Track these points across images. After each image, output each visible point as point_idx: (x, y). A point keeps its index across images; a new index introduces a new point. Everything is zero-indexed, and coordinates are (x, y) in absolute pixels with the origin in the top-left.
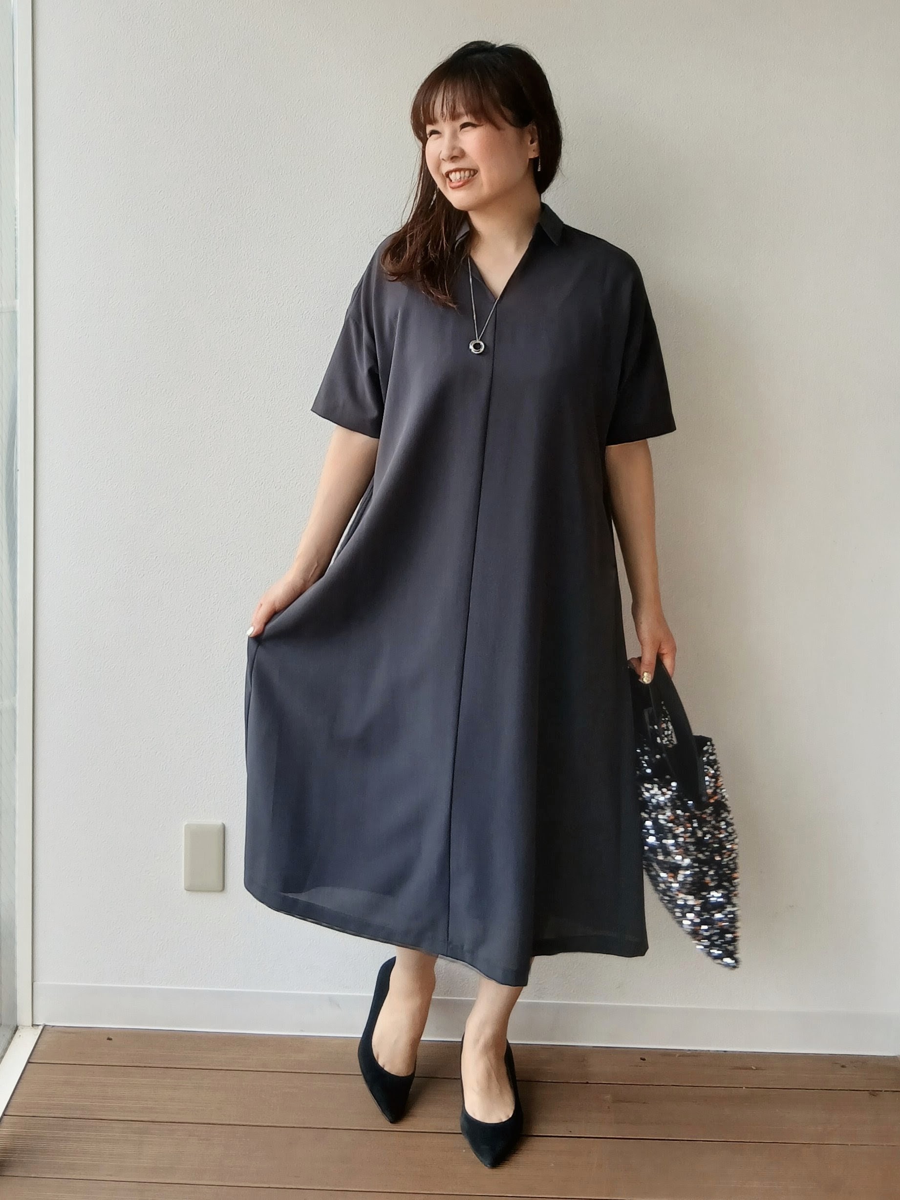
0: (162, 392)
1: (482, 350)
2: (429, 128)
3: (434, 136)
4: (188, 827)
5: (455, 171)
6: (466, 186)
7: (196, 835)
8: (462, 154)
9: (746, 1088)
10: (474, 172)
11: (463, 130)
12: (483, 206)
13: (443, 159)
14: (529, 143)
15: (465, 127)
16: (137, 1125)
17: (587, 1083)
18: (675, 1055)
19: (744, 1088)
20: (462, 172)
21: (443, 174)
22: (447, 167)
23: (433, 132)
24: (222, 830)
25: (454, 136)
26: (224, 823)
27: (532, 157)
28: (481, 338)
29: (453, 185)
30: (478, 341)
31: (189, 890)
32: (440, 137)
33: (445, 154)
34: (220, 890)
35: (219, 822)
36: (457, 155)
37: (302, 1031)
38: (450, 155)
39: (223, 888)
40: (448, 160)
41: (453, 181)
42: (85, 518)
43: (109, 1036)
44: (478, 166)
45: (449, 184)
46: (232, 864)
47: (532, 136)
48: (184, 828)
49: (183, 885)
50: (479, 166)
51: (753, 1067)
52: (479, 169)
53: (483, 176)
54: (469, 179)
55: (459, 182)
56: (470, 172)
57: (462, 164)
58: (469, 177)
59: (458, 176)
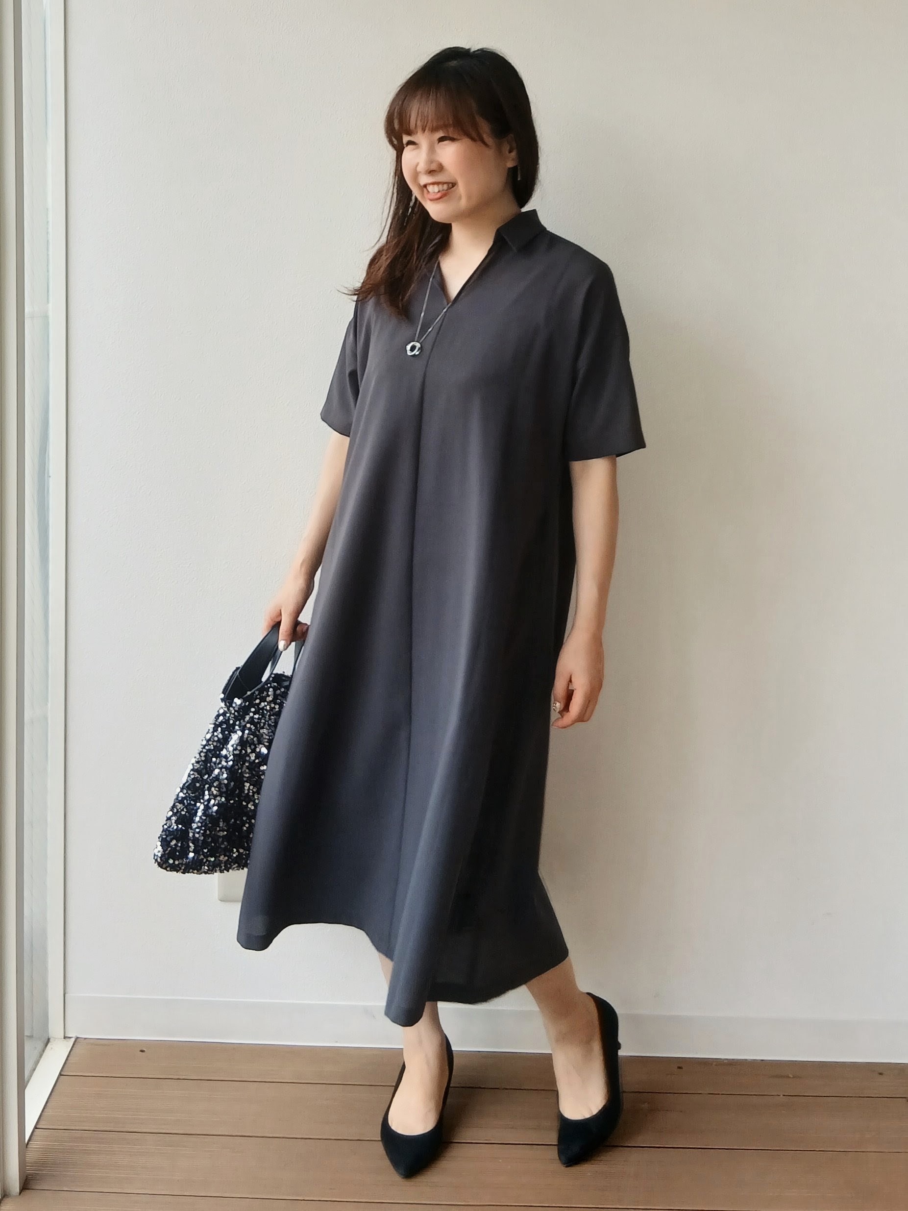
3: (410, 147)
5: (433, 184)
6: (446, 198)
8: (441, 168)
9: (783, 1096)
10: (453, 184)
11: (440, 143)
13: (421, 171)
14: (507, 152)
16: (169, 1137)
18: (712, 1064)
20: (440, 186)
21: (420, 185)
23: (410, 143)
25: (432, 150)
27: (510, 167)
29: (431, 197)
30: (415, 342)
31: (223, 900)
32: (417, 149)
33: (422, 167)
36: (436, 169)
38: (428, 169)
40: (427, 173)
41: (431, 193)
43: (142, 1048)
44: (456, 180)
45: (427, 195)
47: (510, 146)
49: (217, 895)
50: (459, 182)
51: (790, 1075)
52: (457, 182)
53: (461, 188)
54: (446, 192)
55: (437, 195)
56: (448, 185)
57: (440, 178)
58: (447, 190)
59: (435, 189)
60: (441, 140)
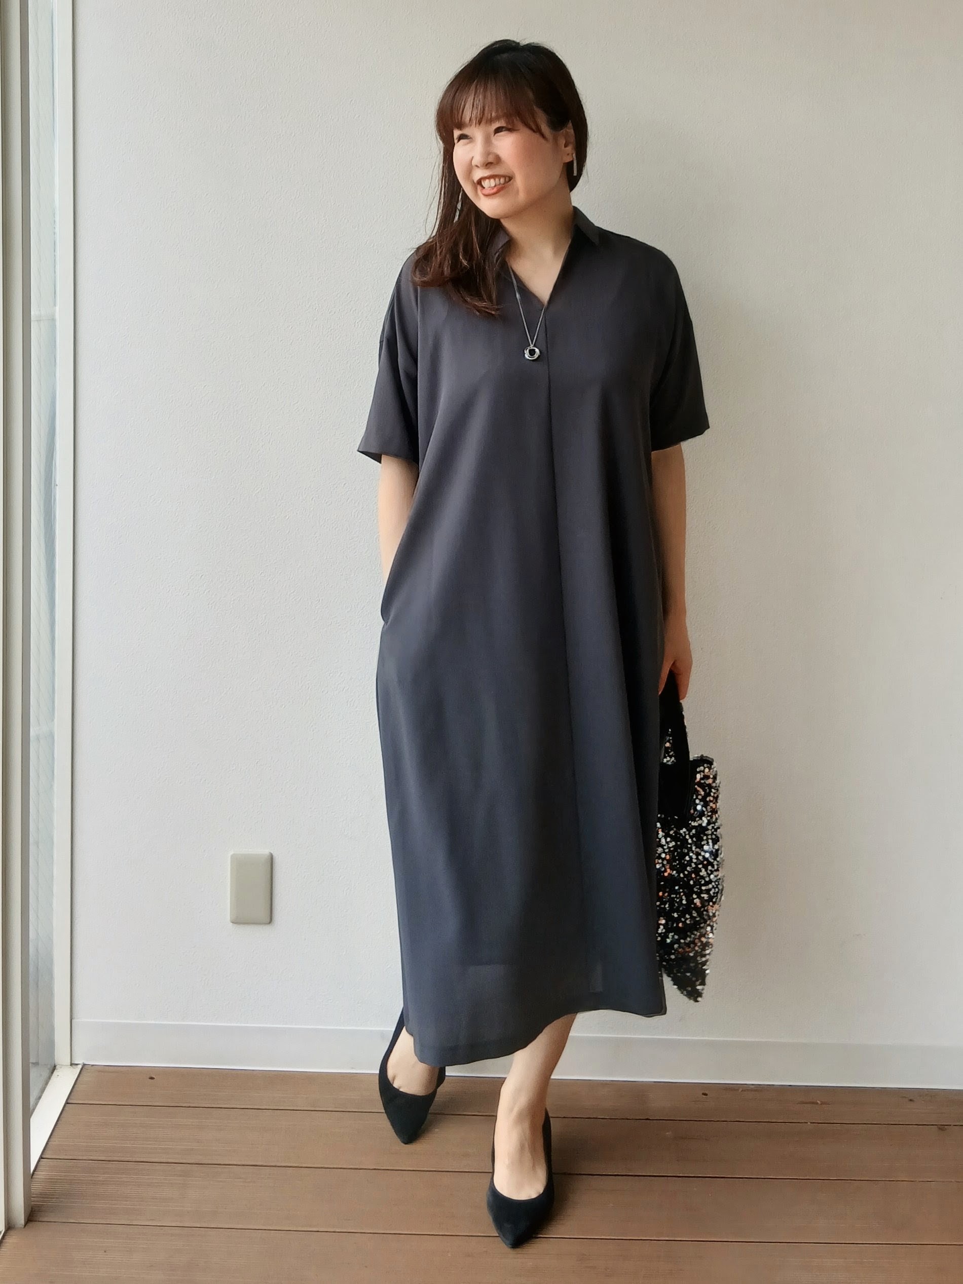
0: (209, 404)
1: (536, 356)
2: (457, 133)
3: (462, 141)
4: (232, 856)
5: (489, 177)
6: (502, 193)
7: (241, 865)
8: (498, 160)
9: (811, 1123)
10: (509, 178)
11: (496, 135)
12: (517, 214)
13: (477, 166)
14: (563, 146)
15: (498, 132)
16: (179, 1167)
17: (648, 1119)
18: (738, 1090)
19: (809, 1123)
20: (497, 180)
21: (473, 181)
22: (478, 174)
23: (462, 137)
24: (270, 865)
25: (488, 141)
26: (272, 852)
27: (567, 161)
28: (535, 343)
29: (487, 191)
30: (532, 347)
31: (235, 923)
32: (470, 142)
33: (478, 159)
34: (269, 922)
35: (266, 852)
36: (493, 162)
37: (353, 1068)
38: (484, 162)
39: (271, 921)
40: (483, 166)
41: (486, 188)
42: (127, 535)
43: (151, 1075)
44: (513, 172)
45: (481, 191)
46: (279, 895)
47: (565, 138)
48: (230, 858)
49: (229, 918)
50: (515, 172)
51: (818, 1102)
52: (514, 175)
53: (519, 181)
54: (503, 186)
55: (493, 189)
56: (505, 180)
57: (497, 171)
58: (504, 184)
59: (492, 183)
60: (498, 130)
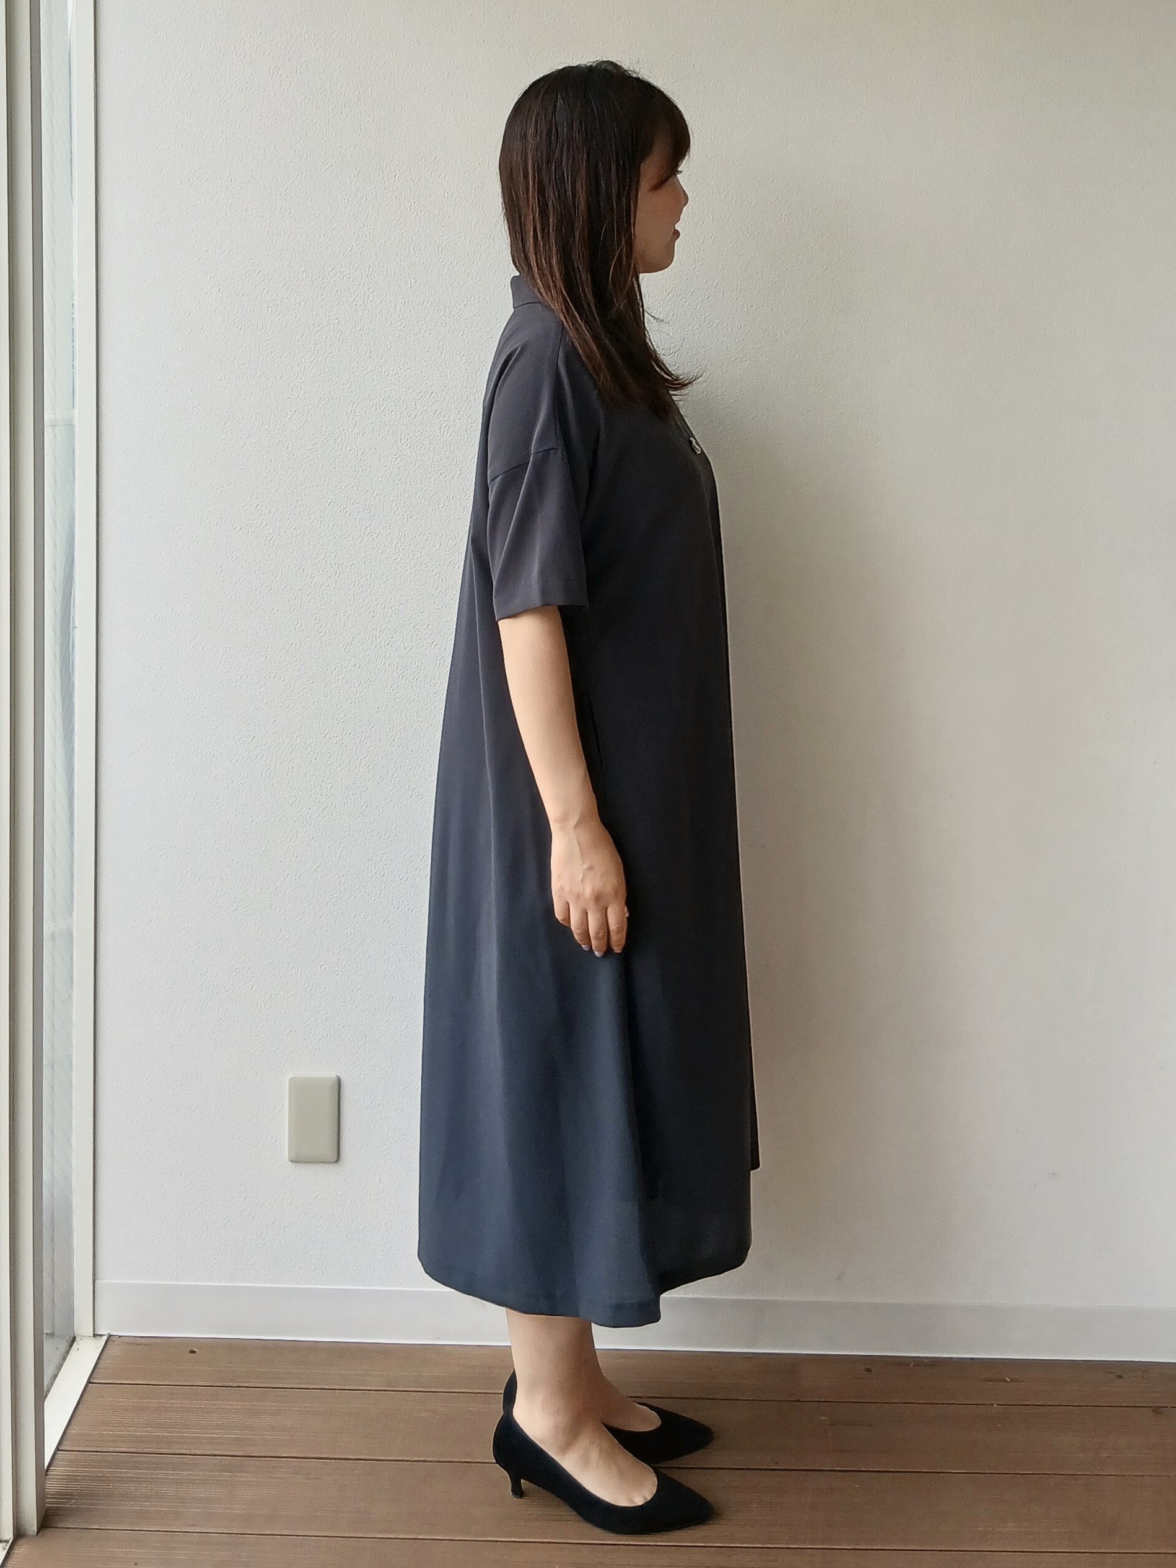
4: (291, 1080)
7: (301, 1090)
16: (231, 1461)
17: (798, 1401)
18: (909, 1364)
19: (996, 1405)
24: (337, 1088)
26: (339, 1076)
34: (336, 1159)
35: (332, 1074)
39: (338, 1159)
43: (192, 1348)
46: (349, 1126)
48: (288, 1082)
51: (1007, 1379)
